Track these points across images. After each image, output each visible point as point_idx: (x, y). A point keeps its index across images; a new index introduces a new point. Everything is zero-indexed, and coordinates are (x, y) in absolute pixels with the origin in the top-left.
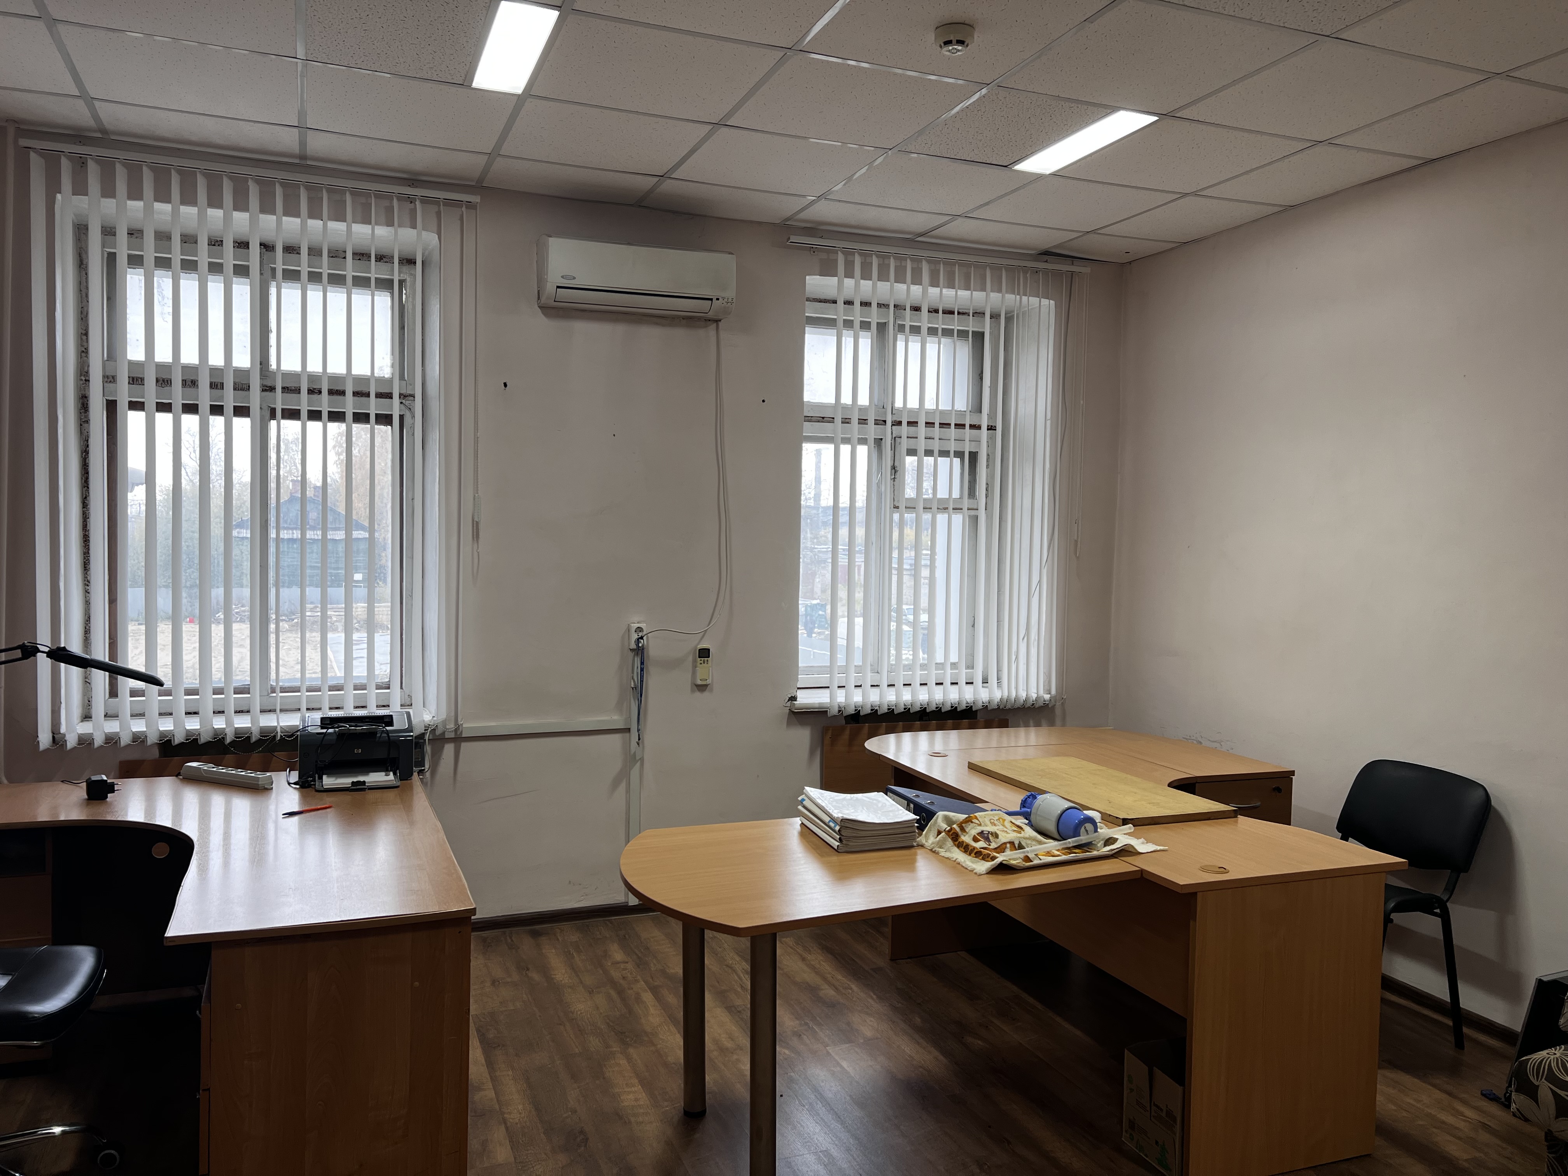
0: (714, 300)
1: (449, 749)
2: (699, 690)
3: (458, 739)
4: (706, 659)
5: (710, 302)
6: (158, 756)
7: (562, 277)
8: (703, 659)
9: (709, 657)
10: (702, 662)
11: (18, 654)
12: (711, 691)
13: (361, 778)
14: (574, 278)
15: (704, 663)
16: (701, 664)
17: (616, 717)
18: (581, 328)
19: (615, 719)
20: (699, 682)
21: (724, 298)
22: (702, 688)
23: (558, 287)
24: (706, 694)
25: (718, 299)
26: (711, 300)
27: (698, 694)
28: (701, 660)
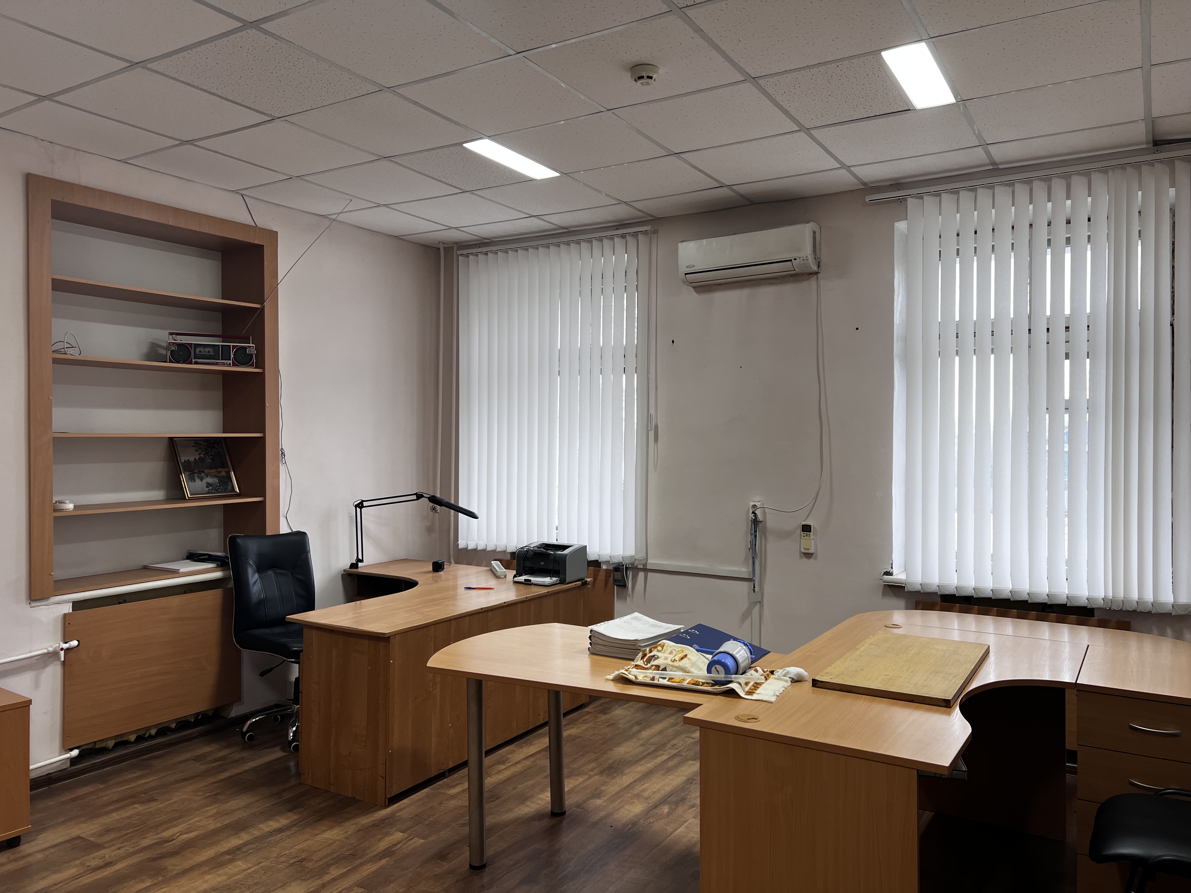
0: (793, 260)
1: (641, 575)
2: (806, 557)
3: (646, 570)
4: (808, 533)
5: (791, 262)
6: (510, 559)
7: (687, 267)
8: (805, 533)
9: (810, 532)
10: (805, 535)
11: (415, 497)
12: (816, 558)
13: (530, 578)
14: (694, 266)
15: (807, 536)
16: (804, 536)
17: (744, 570)
18: (719, 296)
19: (743, 571)
20: (803, 551)
21: (800, 258)
22: (808, 555)
23: (686, 274)
24: (812, 561)
25: (795, 259)
26: (791, 260)
27: (805, 560)
28: (804, 534)
